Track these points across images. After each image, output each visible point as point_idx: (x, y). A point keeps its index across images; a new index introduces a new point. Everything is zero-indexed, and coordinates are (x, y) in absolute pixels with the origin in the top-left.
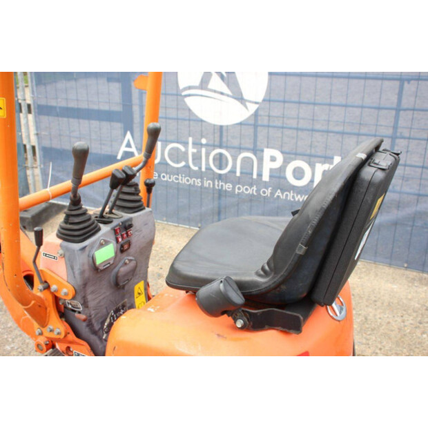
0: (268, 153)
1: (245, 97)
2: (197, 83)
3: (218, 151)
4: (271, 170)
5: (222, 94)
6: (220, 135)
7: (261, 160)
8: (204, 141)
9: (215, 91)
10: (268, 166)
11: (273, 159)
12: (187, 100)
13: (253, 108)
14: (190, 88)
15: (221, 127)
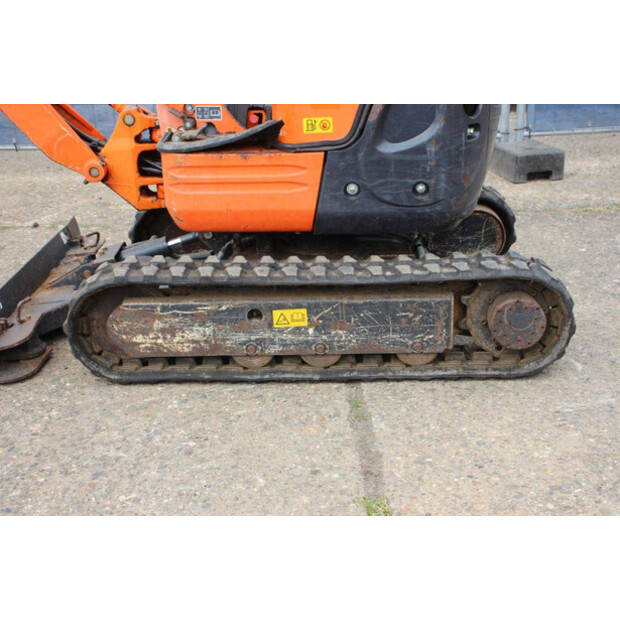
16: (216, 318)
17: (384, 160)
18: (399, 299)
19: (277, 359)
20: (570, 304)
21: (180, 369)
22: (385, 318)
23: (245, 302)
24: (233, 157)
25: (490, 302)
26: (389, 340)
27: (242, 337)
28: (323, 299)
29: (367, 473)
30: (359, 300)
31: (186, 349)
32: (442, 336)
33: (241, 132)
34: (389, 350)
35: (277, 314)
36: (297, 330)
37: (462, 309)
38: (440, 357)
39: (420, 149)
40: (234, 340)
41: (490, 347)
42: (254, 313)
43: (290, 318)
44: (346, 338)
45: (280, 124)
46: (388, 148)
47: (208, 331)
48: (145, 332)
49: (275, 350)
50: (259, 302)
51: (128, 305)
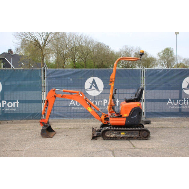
0: (104, 100)
1: (99, 90)
2: (89, 88)
3: (94, 101)
4: (105, 103)
5: (94, 90)
6: (94, 98)
7: (103, 102)
8: (91, 99)
9: (93, 89)
10: (104, 103)
11: (105, 101)
12: (87, 91)
13: (101, 92)
14: (87, 89)
15: (94, 96)
16: (115, 133)
17: (132, 118)
18: (134, 132)
19: (121, 138)
20: (150, 132)
21: (112, 139)
22: (132, 134)
23: (118, 132)
24: (117, 118)
25: (142, 132)
26: (133, 136)
27: (118, 135)
28: (126, 132)
29: (132, 145)
30: (130, 132)
31: (112, 137)
32: (138, 136)
33: (117, 116)
34: (133, 137)
35: (122, 133)
36: (123, 135)
37: (139, 133)
38: (137, 138)
39: (135, 118)
40: (117, 136)
41: (142, 137)
42: (119, 133)
43: (123, 133)
44: (128, 136)
45: (122, 115)
46: (132, 117)
47: (115, 135)
48: (108, 135)
49: (121, 137)
50: (120, 132)
51: (107, 132)
